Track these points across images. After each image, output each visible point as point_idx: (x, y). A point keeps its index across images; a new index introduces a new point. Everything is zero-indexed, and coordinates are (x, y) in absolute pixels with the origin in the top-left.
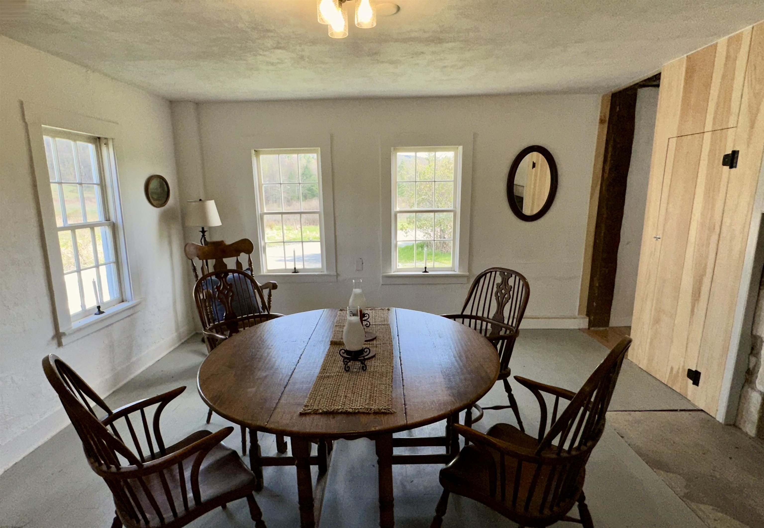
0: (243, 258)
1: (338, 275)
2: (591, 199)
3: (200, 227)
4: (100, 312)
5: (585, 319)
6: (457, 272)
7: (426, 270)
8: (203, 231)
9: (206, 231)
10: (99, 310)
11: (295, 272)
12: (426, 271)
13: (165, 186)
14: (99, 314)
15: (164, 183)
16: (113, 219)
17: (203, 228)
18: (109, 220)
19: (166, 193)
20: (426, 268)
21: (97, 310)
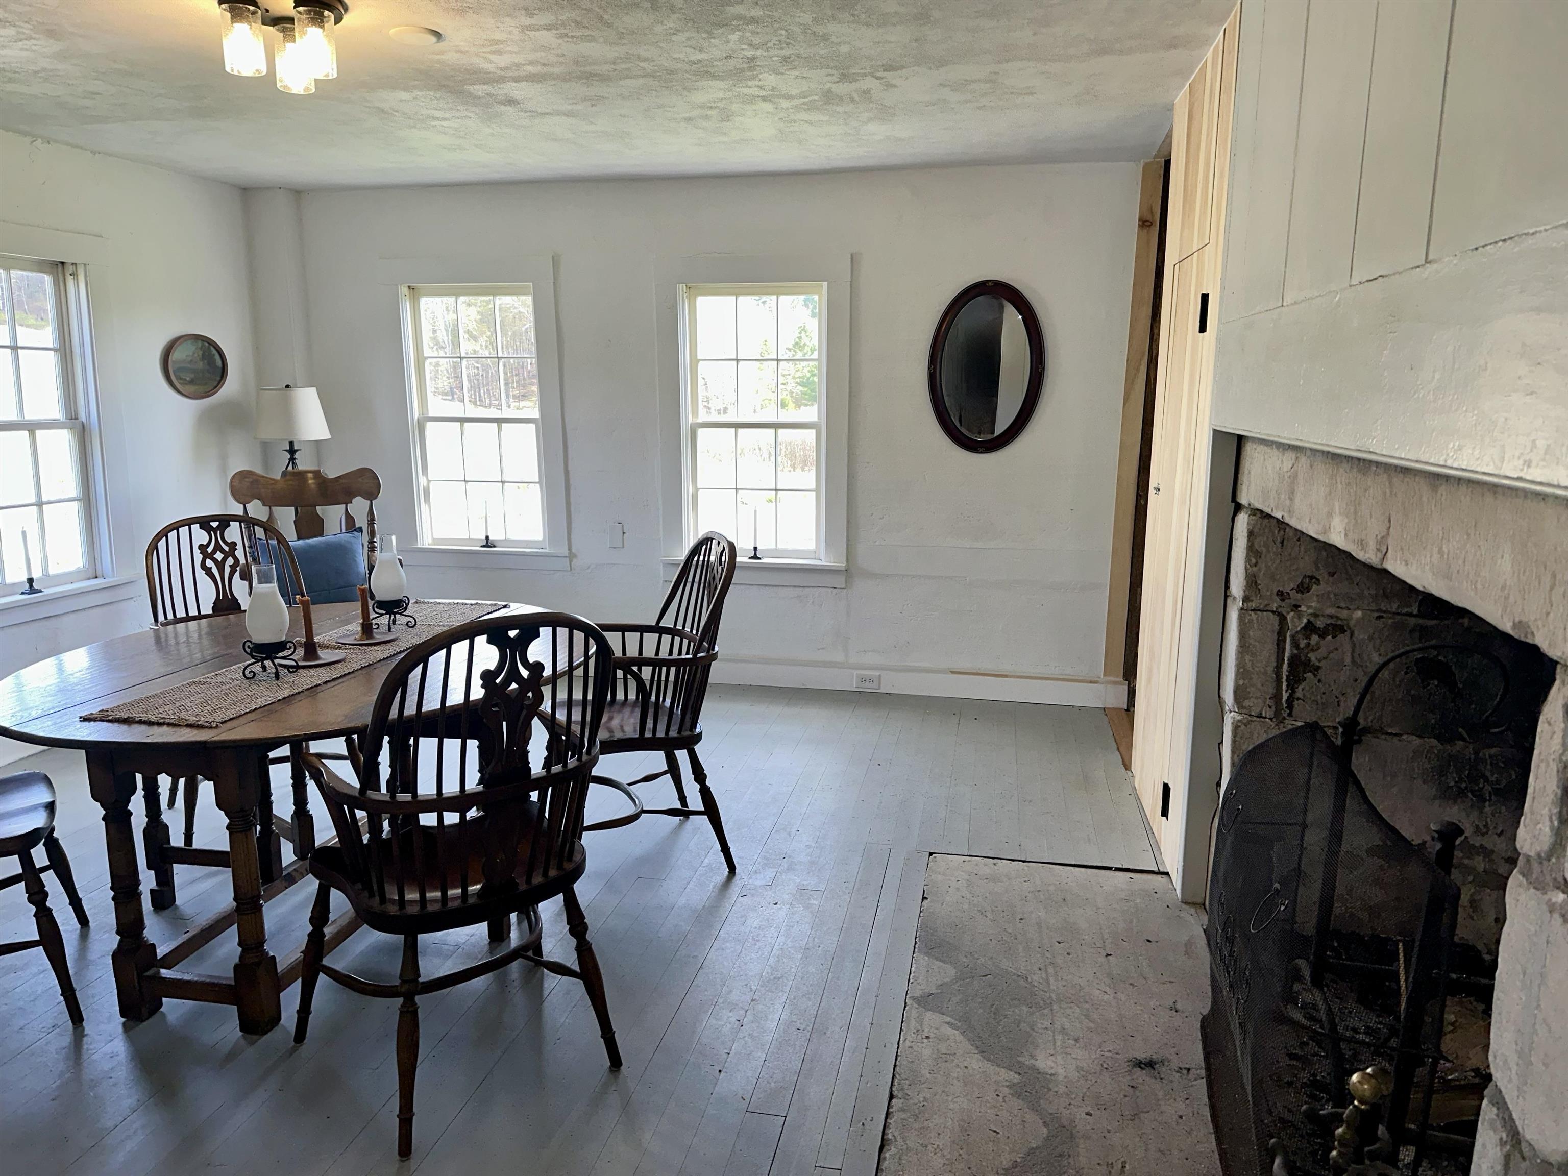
0: (358, 507)
1: (571, 556)
2: (1124, 404)
3: (286, 440)
4: (32, 590)
5: (1121, 687)
6: (824, 561)
7: (755, 554)
8: (292, 451)
9: (297, 450)
10: (31, 586)
11: (487, 546)
12: (755, 557)
13: (217, 357)
14: (29, 594)
15: (214, 351)
16: (83, 416)
17: (291, 443)
18: (76, 419)
19: (220, 371)
20: (755, 549)
21: (27, 585)
